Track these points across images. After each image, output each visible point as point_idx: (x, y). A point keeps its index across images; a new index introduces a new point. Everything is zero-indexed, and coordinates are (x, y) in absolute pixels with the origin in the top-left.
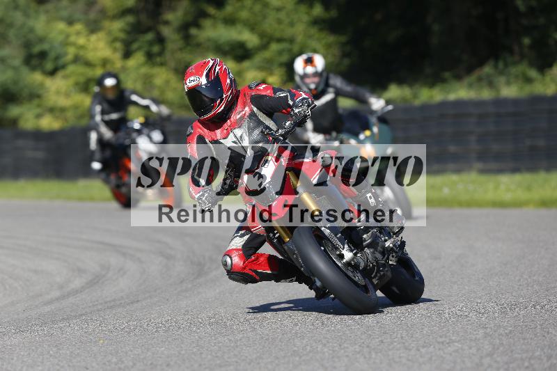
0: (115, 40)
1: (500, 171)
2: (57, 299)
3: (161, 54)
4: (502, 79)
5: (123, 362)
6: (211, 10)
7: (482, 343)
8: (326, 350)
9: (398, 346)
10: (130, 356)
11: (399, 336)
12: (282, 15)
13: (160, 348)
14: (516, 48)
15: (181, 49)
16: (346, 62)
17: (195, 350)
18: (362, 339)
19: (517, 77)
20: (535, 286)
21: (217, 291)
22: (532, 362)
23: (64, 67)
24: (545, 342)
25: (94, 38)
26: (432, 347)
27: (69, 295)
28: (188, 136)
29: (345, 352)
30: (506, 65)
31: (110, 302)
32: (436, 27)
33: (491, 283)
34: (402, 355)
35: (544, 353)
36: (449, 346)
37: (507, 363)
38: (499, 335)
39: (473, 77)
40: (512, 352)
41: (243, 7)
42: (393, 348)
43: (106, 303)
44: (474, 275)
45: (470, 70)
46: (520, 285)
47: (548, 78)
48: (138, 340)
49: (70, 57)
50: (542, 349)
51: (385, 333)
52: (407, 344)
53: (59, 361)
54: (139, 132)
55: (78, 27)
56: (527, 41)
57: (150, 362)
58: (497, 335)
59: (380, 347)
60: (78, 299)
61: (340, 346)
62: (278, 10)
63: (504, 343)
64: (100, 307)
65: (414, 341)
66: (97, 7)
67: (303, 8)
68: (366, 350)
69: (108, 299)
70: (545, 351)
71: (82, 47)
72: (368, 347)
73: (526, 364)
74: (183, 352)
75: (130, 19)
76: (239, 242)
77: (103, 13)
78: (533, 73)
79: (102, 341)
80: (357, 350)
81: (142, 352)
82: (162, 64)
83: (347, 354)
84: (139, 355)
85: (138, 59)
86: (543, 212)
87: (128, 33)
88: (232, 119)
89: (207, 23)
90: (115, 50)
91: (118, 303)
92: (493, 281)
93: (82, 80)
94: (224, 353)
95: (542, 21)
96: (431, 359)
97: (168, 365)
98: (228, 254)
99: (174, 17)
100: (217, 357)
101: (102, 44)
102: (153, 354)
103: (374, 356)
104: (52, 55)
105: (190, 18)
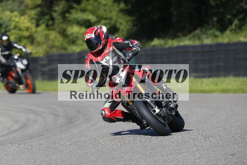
0: (32, 19)
1: (203, 77)
2: (7, 134)
3: (53, 25)
4: (204, 36)
5: (36, 162)
6: (75, 6)
7: (196, 153)
8: (126, 156)
9: (159, 155)
10: (39, 160)
11: (159, 150)
12: (107, 8)
13: (53, 156)
14: (210, 22)
15: (62, 23)
16: (135, 28)
17: (68, 157)
18: (142, 152)
19: (211, 35)
20: (219, 128)
21: (78, 130)
22: (218, 161)
23: (9, 31)
24: (224, 153)
25: (23, 18)
26: (173, 155)
27: (12, 132)
28: (86, 59)
29: (135, 157)
30: (206, 30)
31: (30, 135)
32: (175, 13)
33: (199, 126)
34: (160, 159)
35: (223, 157)
36: (181, 155)
37: (207, 162)
38: (203, 150)
39: (191, 35)
40: (209, 157)
41: (89, 4)
42: (157, 155)
43: (29, 136)
44: (192, 123)
45: (190, 32)
46: (213, 127)
47: (224, 36)
48: (43, 152)
49: (12, 26)
50: (222, 156)
51: (153, 149)
52: (162, 154)
53: (8, 162)
54: (17, 60)
55: (16, 13)
56: (215, 19)
57: (48, 162)
58: (202, 150)
59: (151, 155)
60: (16, 134)
61: (133, 154)
62: (105, 5)
63: (206, 153)
64: (26, 138)
65: (165, 152)
66: (24, 4)
67: (116, 5)
68: (144, 156)
69: (30, 134)
70: (224, 156)
71: (18, 22)
72: (145, 155)
73: (215, 162)
74: (63, 158)
75: (39, 9)
76: (108, 105)
77: (27, 6)
78: (218, 33)
79: (27, 153)
80: (141, 156)
81: (45, 158)
82: (53, 30)
83: (135, 158)
84: (43, 159)
85: (42, 27)
86: (223, 95)
87: (38, 16)
88: (105, 52)
89: (73, 11)
90: (32, 23)
91: (34, 136)
92: (201, 126)
93: (18, 36)
94: (81, 158)
95: (222, 10)
96: (173, 160)
97: (56, 163)
98: (103, 110)
99: (59, 8)
100: (78, 160)
101: (26, 21)
102: (50, 158)
103: (148, 159)
104: (4, 26)
105: (65, 9)
